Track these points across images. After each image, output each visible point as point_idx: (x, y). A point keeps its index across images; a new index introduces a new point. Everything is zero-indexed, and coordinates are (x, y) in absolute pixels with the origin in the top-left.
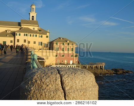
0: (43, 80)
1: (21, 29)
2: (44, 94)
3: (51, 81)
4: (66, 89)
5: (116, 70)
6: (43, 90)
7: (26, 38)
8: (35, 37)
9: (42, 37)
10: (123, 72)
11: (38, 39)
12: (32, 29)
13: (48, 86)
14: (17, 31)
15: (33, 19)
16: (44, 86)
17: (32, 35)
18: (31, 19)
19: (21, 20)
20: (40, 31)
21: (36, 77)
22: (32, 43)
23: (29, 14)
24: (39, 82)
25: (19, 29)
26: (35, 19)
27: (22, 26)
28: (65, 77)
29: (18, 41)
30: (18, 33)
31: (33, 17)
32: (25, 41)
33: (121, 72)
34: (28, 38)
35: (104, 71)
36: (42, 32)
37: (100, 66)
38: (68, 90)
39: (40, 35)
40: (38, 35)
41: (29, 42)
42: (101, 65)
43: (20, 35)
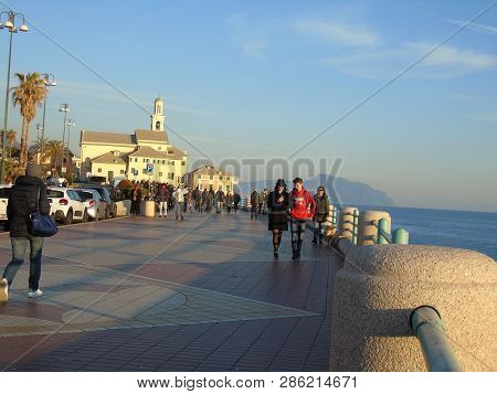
1: (136, 149)
8: (161, 164)
9: (173, 163)
12: (157, 149)
14: (132, 154)
15: (157, 127)
17: (156, 161)
18: (154, 128)
19: (136, 130)
20: (170, 152)
25: (133, 149)
26: (162, 128)
27: (139, 144)
30: (133, 158)
31: (158, 123)
36: (174, 154)
39: (171, 161)
40: (167, 161)
43: (136, 160)
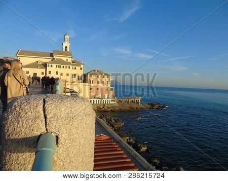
0: (22, 107)
1: (52, 60)
2: (21, 123)
3: (30, 108)
4: (48, 117)
5: (152, 105)
6: (21, 118)
7: (58, 69)
8: (68, 69)
9: (75, 68)
10: (159, 106)
11: (71, 71)
12: (65, 60)
13: (26, 113)
14: (49, 63)
15: (66, 50)
16: (23, 114)
17: (65, 67)
18: (64, 50)
19: (54, 51)
20: (73, 62)
21: (16, 103)
22: (65, 75)
23: (63, 44)
24: (18, 109)
25: (51, 60)
26: (68, 50)
27: (54, 57)
28: (48, 103)
29: (50, 72)
30: (50, 65)
31: (66, 47)
32: (57, 73)
33: (157, 106)
34: (61, 70)
35: (141, 105)
36: (75, 63)
37: (137, 101)
38: (50, 118)
39: (74, 67)
40: (71, 67)
41: (62, 74)
42: (138, 99)
43: (52, 66)
